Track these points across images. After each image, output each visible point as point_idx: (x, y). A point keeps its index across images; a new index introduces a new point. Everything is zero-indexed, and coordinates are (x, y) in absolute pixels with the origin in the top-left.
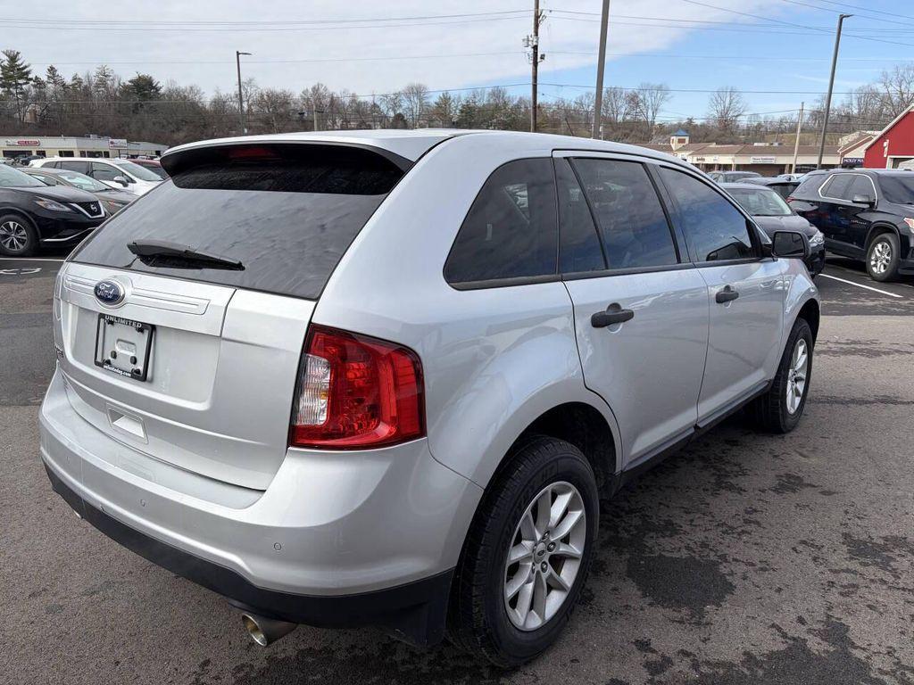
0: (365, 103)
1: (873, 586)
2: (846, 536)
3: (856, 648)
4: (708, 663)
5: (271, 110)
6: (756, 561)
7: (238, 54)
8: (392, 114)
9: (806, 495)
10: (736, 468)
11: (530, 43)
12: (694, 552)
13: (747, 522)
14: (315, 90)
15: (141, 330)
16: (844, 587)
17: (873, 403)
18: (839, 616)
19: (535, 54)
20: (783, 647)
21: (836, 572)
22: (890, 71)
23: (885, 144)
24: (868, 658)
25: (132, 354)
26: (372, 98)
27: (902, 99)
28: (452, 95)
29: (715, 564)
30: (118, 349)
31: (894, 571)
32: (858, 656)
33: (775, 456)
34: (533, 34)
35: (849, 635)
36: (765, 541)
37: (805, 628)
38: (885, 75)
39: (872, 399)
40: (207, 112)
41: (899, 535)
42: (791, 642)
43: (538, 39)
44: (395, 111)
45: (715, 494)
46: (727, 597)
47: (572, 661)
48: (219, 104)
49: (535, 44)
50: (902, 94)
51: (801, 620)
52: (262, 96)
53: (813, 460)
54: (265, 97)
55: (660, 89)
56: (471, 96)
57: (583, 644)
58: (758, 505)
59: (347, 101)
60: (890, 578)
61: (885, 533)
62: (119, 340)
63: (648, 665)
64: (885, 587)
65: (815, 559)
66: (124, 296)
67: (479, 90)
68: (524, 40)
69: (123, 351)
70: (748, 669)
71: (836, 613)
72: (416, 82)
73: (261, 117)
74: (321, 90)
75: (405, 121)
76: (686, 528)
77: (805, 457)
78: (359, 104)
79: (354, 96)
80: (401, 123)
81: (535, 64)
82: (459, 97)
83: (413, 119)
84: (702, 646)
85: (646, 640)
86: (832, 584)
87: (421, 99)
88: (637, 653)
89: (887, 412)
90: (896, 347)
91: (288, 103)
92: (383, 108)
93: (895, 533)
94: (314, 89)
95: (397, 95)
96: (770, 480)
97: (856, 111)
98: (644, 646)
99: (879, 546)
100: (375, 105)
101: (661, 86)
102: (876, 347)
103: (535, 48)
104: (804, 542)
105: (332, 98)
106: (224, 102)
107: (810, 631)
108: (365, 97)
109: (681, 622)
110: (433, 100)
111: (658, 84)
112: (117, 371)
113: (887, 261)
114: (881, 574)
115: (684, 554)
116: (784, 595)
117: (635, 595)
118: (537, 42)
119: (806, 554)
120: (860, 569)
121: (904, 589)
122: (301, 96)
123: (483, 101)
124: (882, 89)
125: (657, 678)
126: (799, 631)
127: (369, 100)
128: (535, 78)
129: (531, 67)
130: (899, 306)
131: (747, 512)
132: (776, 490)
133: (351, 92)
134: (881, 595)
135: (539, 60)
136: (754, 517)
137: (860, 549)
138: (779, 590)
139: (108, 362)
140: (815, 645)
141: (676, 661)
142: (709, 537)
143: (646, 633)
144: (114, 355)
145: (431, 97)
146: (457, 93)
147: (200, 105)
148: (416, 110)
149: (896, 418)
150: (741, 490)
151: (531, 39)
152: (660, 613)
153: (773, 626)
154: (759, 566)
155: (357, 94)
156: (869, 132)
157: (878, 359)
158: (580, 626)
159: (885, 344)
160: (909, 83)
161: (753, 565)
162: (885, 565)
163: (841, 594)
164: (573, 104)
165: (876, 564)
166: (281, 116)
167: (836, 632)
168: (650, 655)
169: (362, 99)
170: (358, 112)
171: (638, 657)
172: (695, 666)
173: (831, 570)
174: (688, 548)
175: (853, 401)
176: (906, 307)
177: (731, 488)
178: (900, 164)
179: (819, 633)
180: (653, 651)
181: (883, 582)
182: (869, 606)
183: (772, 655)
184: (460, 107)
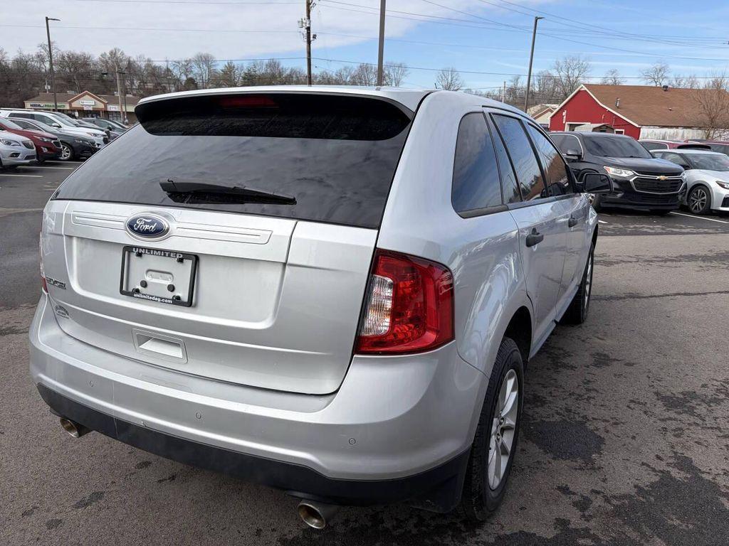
0: (160, 67)
1: (691, 428)
2: (657, 394)
3: (703, 473)
4: (615, 497)
5: (72, 69)
6: (609, 419)
7: (47, 19)
8: (184, 78)
9: (616, 367)
10: (561, 352)
11: (304, 25)
12: (564, 416)
13: (588, 390)
14: (113, 54)
15: (181, 261)
16: (675, 430)
17: (624, 298)
18: (681, 452)
19: (309, 34)
20: (657, 479)
21: (663, 420)
22: (561, 61)
23: (564, 114)
24: (714, 479)
25: (169, 283)
26: (166, 63)
27: (570, 81)
28: (235, 64)
29: (582, 423)
30: (148, 279)
31: (699, 416)
32: (707, 478)
33: (583, 341)
34: (306, 17)
35: (694, 464)
36: (607, 403)
37: (664, 463)
38: (558, 64)
39: (624, 296)
40: (11, 70)
41: (690, 390)
42: (660, 474)
43: (310, 22)
44: (187, 76)
45: (558, 372)
46: (603, 447)
47: (521, 509)
48: (22, 64)
49: (308, 25)
50: (569, 77)
51: (658, 457)
52: (63, 57)
53: (609, 342)
54: (66, 59)
55: (400, 66)
56: (252, 65)
57: (522, 494)
58: (589, 377)
59: (143, 65)
60: (699, 422)
61: (680, 390)
62: (148, 271)
63: (575, 504)
64: (699, 428)
65: (645, 412)
66: (168, 229)
67: (258, 62)
68: (299, 22)
69: (154, 280)
70: (643, 497)
71: (679, 449)
72: (204, 52)
73: (63, 75)
74: (118, 54)
75: (196, 84)
76: (550, 399)
77: (602, 339)
78: (154, 68)
79: (149, 60)
80: (193, 86)
81: (309, 42)
82: (242, 66)
83: (203, 82)
84: (604, 485)
85: (564, 486)
86: (665, 429)
87: (209, 67)
88: (564, 496)
89: (638, 304)
90: (620, 258)
91: (89, 65)
92: (176, 72)
93: (687, 389)
94: (111, 53)
95: (188, 62)
96: (588, 360)
97: (537, 90)
98: (565, 490)
99: (681, 399)
100: (168, 70)
101: (401, 64)
102: (607, 259)
103: (308, 29)
104: (632, 401)
105: (129, 61)
106: (27, 62)
107: (668, 465)
108: (159, 62)
109: (581, 469)
110: (220, 67)
111: (398, 62)
112: (153, 298)
113: (592, 197)
114: (692, 419)
115: (557, 418)
116: (639, 439)
117: (539, 453)
118: (310, 24)
119: (638, 411)
120: (676, 416)
121: (712, 428)
122: (100, 59)
123: (261, 70)
124: (555, 74)
125: (586, 514)
126: (662, 466)
127: (163, 65)
128: (309, 53)
129: (305, 45)
130: (608, 230)
131: (585, 383)
132: (595, 365)
133: (146, 58)
134: (700, 434)
135: (312, 39)
136: (591, 386)
137: (671, 402)
138: (634, 438)
139: (137, 291)
140: (677, 474)
141: (593, 498)
142: (569, 403)
143: (563, 481)
144: (144, 284)
145: (218, 65)
146: (240, 62)
147: (3, 63)
148: (206, 77)
149: (646, 308)
150: (573, 368)
151: (304, 21)
152: (563, 464)
153: (643, 464)
154: (612, 421)
155: (152, 59)
156: (548, 105)
157: (612, 267)
158: (513, 482)
159: (613, 258)
160: (574, 70)
161: (608, 421)
162: (691, 411)
163: (675, 436)
164: (334, 75)
165: (686, 412)
166: (82, 76)
167: (684, 463)
168: (573, 497)
169: (157, 64)
170: (154, 75)
171: (566, 499)
172: (607, 500)
173: (660, 420)
174: (558, 413)
175: (611, 298)
176: (613, 230)
177: (565, 366)
178: (576, 128)
179: (675, 466)
180: (574, 494)
181: (698, 425)
182: (696, 442)
183: (652, 485)
184: (242, 75)
